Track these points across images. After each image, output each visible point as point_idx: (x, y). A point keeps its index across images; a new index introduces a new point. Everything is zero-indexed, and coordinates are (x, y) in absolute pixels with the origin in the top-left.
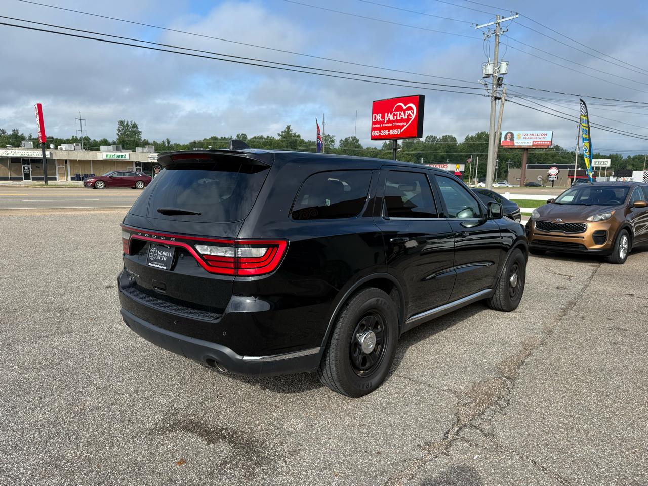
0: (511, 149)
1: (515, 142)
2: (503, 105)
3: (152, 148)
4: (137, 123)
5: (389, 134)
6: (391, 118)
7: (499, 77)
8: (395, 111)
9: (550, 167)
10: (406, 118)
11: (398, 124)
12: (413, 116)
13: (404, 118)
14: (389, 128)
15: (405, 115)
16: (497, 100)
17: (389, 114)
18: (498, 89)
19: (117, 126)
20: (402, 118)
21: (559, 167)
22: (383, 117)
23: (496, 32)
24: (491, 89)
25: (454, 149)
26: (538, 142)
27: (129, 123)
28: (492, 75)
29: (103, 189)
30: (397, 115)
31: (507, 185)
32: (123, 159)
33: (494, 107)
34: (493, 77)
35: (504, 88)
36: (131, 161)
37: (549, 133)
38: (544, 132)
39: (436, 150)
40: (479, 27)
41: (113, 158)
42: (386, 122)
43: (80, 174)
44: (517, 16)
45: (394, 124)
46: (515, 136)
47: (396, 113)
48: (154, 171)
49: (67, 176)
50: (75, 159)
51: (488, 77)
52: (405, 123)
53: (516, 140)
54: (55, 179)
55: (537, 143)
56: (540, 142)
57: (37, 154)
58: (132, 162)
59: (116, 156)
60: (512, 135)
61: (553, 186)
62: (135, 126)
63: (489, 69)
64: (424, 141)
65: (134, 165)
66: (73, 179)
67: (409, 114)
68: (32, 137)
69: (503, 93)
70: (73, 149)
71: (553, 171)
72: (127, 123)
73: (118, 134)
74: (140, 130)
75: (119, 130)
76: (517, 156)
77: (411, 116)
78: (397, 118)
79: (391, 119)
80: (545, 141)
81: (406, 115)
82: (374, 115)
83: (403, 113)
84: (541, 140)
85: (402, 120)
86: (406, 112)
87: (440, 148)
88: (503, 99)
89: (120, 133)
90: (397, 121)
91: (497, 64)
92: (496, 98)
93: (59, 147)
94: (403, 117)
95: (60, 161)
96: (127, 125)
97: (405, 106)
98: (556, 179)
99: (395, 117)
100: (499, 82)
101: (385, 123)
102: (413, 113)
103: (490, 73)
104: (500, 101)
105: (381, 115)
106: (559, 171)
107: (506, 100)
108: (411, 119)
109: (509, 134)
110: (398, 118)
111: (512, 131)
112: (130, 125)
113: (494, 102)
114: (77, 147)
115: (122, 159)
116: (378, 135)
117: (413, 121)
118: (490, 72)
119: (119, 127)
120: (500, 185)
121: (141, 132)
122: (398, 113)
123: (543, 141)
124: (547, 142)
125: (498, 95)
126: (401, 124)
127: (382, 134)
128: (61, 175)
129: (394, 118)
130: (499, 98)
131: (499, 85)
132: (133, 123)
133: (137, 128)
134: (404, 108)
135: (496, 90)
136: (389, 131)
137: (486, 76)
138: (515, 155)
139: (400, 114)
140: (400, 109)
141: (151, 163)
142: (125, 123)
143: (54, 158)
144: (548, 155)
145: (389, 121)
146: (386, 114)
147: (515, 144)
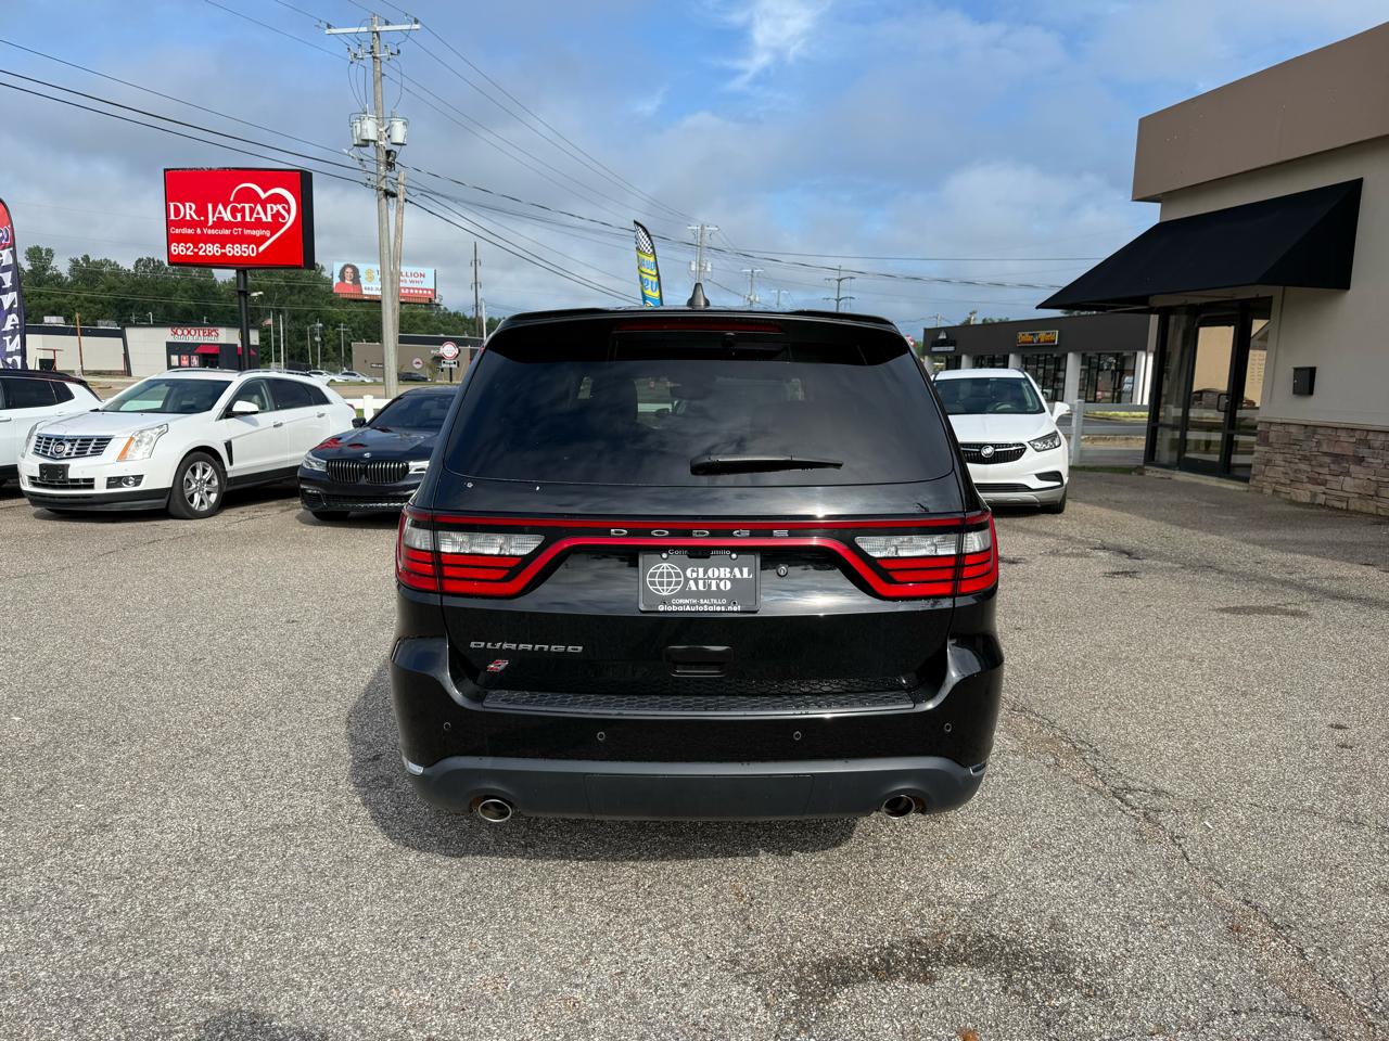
0: (355, 301)
1: (363, 287)
2: (400, 210)
5: (224, 254)
6: (227, 216)
7: (389, 149)
8: (237, 200)
9: (441, 342)
10: (270, 220)
11: (247, 232)
12: (290, 219)
13: (264, 219)
14: (223, 241)
15: (266, 214)
16: (391, 200)
17: (220, 207)
18: (388, 173)
20: (259, 220)
21: (459, 343)
22: (201, 211)
23: (372, 50)
24: (375, 171)
25: (214, 293)
26: (409, 289)
28: (375, 141)
30: (243, 210)
31: (362, 378)
33: (385, 212)
34: (377, 147)
35: (402, 174)
37: (429, 272)
38: (420, 270)
39: (168, 294)
40: (333, 31)
42: (210, 223)
44: (417, 26)
45: (237, 231)
46: (362, 273)
47: (239, 206)
51: (367, 146)
52: (268, 233)
53: (364, 283)
55: (407, 291)
56: (414, 289)
60: (355, 271)
61: (451, 380)
63: (370, 129)
64: (133, 270)
67: (278, 211)
69: (400, 184)
71: (449, 350)
76: (356, 316)
77: (284, 218)
78: (243, 217)
79: (226, 219)
80: (423, 289)
81: (269, 213)
82: (172, 205)
83: (259, 207)
84: (415, 285)
85: (259, 224)
86: (269, 206)
87: (177, 290)
88: (401, 198)
90: (243, 224)
91: (384, 121)
92: (389, 194)
94: (262, 215)
97: (265, 192)
98: (456, 366)
99: (239, 216)
100: (390, 161)
101: (211, 228)
102: (288, 211)
103: (371, 138)
104: (395, 199)
105: (194, 207)
106: (459, 351)
107: (406, 200)
108: (285, 224)
109: (349, 270)
110: (247, 219)
111: (356, 265)
113: (384, 200)
116: (189, 253)
117: (289, 228)
118: (372, 136)
120: (346, 377)
122: (247, 206)
123: (418, 289)
124: (427, 290)
125: (392, 189)
126: (258, 233)
127: (201, 253)
129: (235, 217)
130: (394, 195)
131: (390, 165)
134: (263, 196)
135: (385, 177)
136: (223, 247)
137: (360, 142)
138: (353, 314)
139: (252, 211)
140: (250, 196)
144: (415, 318)
145: (220, 223)
146: (210, 206)
147: (365, 292)
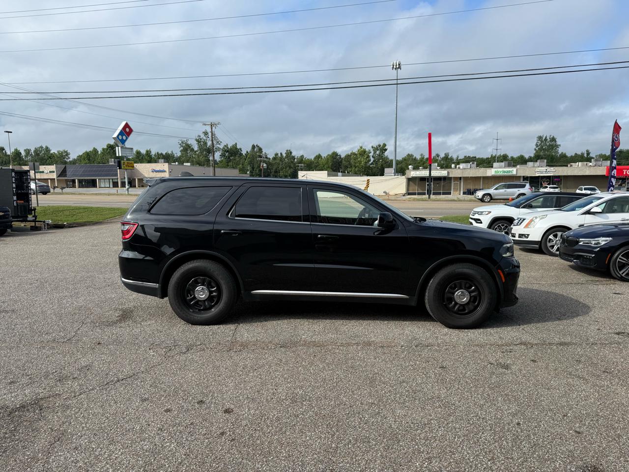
3: (544, 162)
4: (555, 137)
19: (535, 141)
27: (548, 138)
29: (489, 202)
32: (511, 174)
36: (518, 175)
41: (501, 174)
43: (470, 190)
48: (541, 184)
49: (460, 191)
50: (468, 176)
54: (450, 193)
57: (443, 173)
58: (520, 177)
59: (505, 172)
62: (553, 139)
65: (522, 179)
66: (464, 193)
68: (459, 158)
70: (469, 167)
72: (546, 137)
73: (535, 150)
74: (558, 143)
75: (537, 145)
89: (537, 149)
93: (458, 166)
95: (456, 179)
96: (546, 139)
112: (549, 140)
114: (473, 165)
115: (509, 174)
119: (537, 142)
121: (560, 145)
128: (456, 190)
132: (552, 137)
133: (556, 141)
141: (539, 176)
142: (544, 138)
143: (450, 176)
